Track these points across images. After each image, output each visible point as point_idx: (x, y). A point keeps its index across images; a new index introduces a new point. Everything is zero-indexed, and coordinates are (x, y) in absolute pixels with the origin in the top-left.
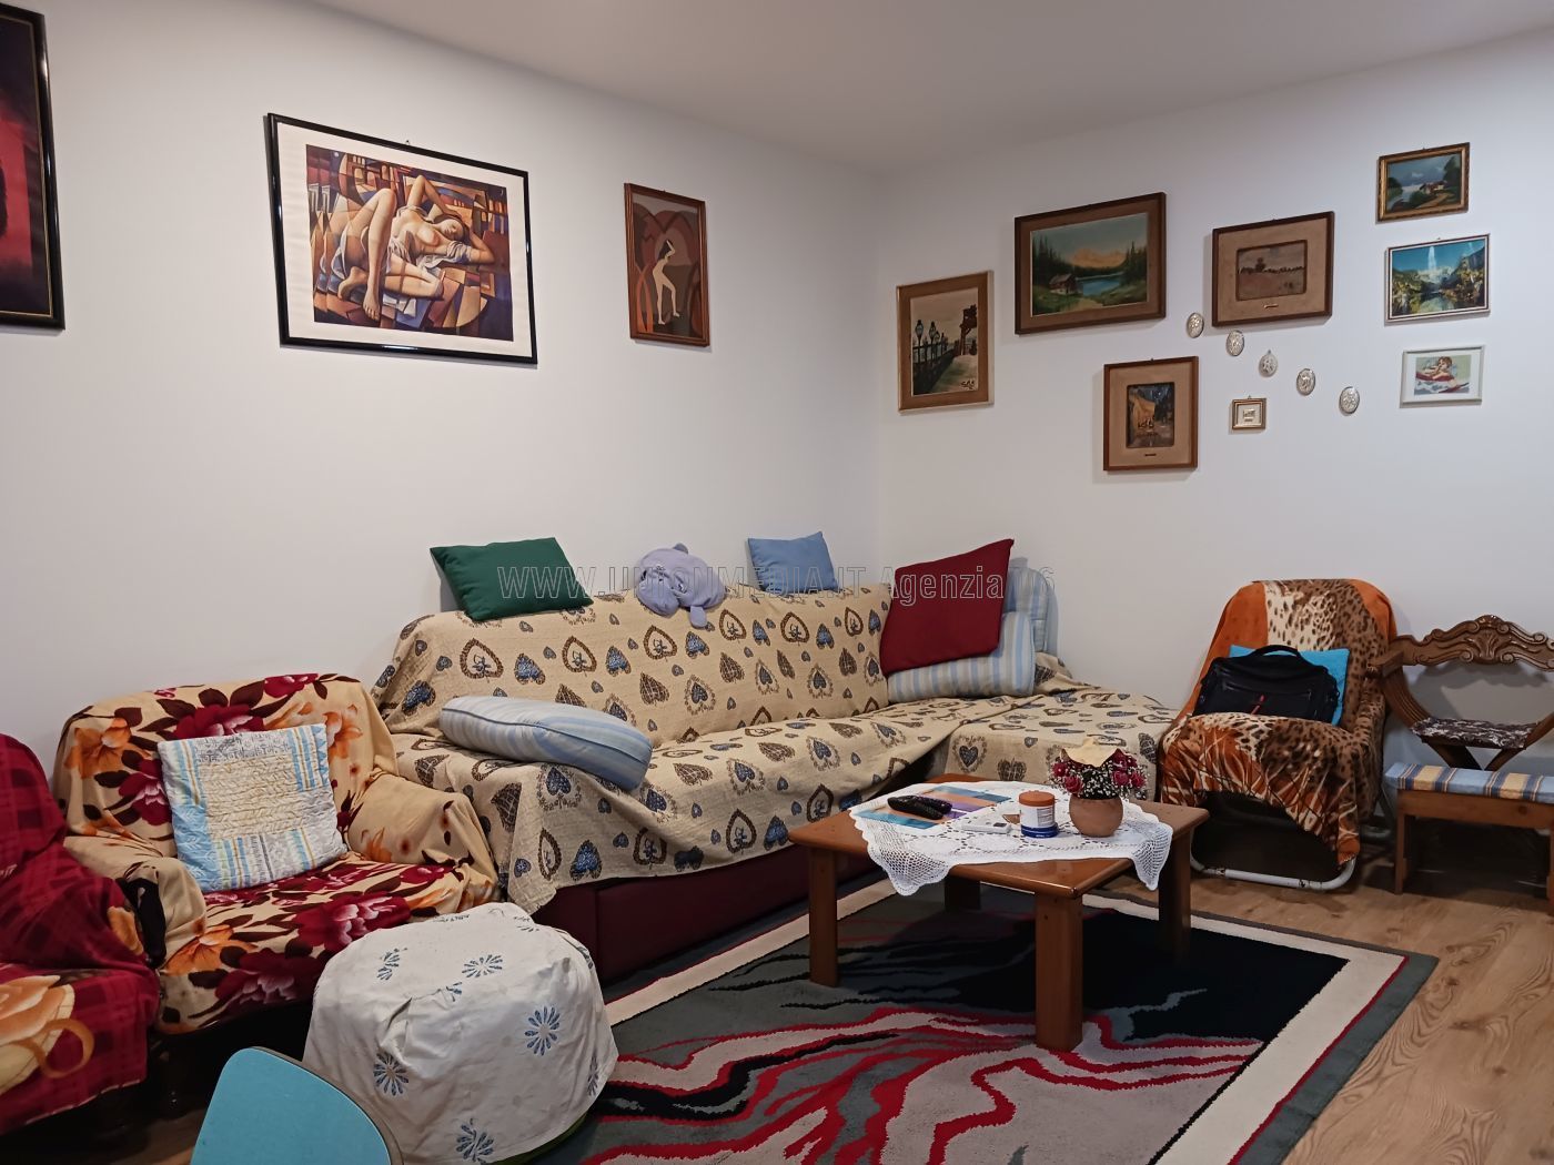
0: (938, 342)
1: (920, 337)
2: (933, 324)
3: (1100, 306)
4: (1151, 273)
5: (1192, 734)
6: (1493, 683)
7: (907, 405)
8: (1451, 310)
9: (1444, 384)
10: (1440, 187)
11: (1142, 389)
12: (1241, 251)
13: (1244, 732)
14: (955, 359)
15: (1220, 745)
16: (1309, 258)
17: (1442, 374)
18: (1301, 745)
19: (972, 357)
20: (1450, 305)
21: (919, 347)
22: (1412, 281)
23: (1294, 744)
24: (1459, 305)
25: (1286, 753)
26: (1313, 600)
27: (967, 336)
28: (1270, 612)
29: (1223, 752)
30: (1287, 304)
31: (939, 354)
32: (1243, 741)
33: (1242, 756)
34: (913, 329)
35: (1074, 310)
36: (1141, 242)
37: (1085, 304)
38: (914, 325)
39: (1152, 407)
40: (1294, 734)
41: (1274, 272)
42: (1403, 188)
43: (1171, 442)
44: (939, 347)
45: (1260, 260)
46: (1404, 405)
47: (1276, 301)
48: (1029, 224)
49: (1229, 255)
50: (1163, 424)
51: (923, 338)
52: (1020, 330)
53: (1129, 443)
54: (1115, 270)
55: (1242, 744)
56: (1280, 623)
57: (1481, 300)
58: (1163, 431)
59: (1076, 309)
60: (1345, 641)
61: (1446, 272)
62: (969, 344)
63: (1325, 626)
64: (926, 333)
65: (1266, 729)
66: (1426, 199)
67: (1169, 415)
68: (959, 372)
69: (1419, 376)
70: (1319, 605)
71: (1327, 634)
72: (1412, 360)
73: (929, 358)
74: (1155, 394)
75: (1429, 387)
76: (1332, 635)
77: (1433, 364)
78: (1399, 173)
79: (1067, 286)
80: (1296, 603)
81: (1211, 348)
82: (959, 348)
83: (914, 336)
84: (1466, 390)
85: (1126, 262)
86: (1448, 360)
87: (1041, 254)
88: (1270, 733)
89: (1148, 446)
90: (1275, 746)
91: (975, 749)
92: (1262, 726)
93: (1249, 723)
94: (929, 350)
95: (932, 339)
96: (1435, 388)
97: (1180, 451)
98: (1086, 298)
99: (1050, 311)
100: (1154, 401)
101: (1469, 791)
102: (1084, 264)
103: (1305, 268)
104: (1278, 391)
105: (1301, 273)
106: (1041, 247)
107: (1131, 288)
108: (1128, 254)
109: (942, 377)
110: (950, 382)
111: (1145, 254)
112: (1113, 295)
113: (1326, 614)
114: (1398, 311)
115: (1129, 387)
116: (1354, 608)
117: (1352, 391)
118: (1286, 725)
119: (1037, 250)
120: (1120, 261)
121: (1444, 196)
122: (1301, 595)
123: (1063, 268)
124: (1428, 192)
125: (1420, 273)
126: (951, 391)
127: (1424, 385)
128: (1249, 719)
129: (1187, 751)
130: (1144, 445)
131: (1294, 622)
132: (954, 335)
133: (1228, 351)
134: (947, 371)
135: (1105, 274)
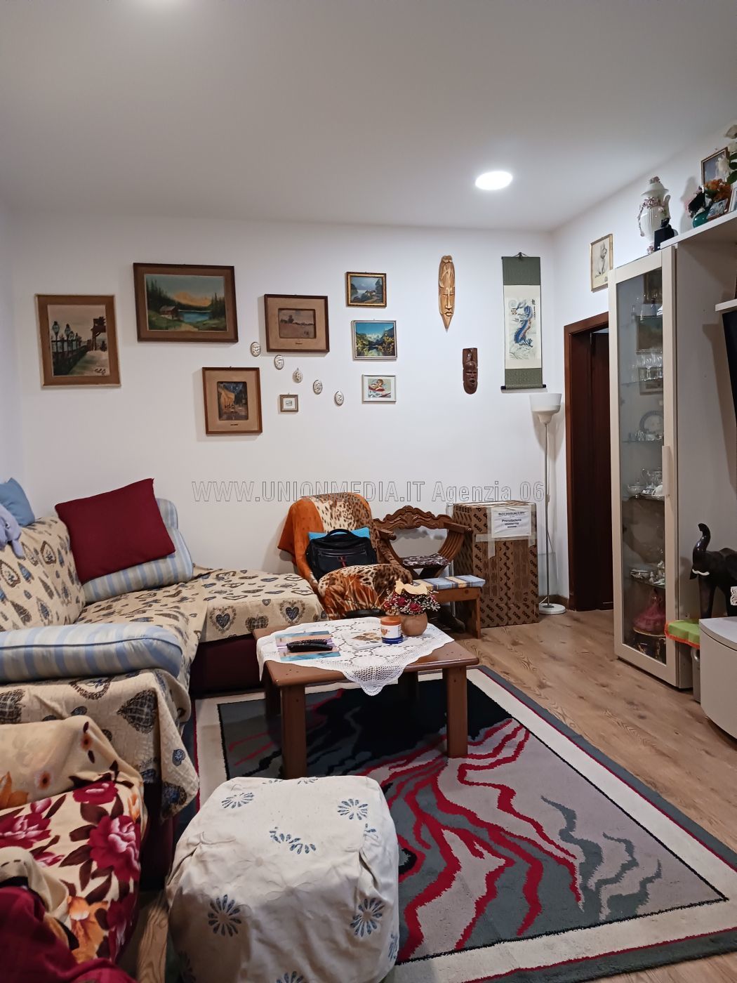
0: (72, 339)
1: (57, 334)
2: (68, 326)
3: (196, 330)
4: (229, 314)
5: (336, 581)
6: (407, 538)
7: (48, 382)
8: (382, 357)
9: (380, 393)
10: (374, 293)
11: (226, 384)
12: (281, 309)
13: (364, 575)
14: (88, 352)
15: (353, 584)
16: (316, 319)
17: (380, 388)
18: (391, 577)
19: (103, 353)
20: (381, 354)
21: (57, 341)
22: (363, 338)
23: (388, 577)
24: (385, 354)
25: (385, 582)
26: (338, 504)
27: (97, 338)
28: (320, 512)
29: (355, 588)
30: (307, 343)
31: (74, 348)
32: (364, 580)
33: (365, 589)
34: (51, 327)
35: (178, 330)
36: (221, 295)
37: (185, 327)
38: (51, 325)
39: (232, 396)
40: (387, 572)
41: (299, 324)
42: (358, 291)
43: (246, 418)
44: (74, 343)
45: (291, 316)
46: (364, 402)
47: (301, 340)
48: (143, 268)
49: (274, 311)
50: (240, 406)
51: (59, 335)
52: (141, 338)
53: (220, 417)
54: (205, 309)
55: (364, 582)
56: (327, 518)
57: (393, 353)
58: (241, 410)
59: (179, 329)
60: (362, 524)
61: (378, 337)
62: (100, 344)
63: (349, 517)
64: (62, 332)
65: (375, 571)
66: (368, 298)
67: (244, 401)
68: (92, 362)
69: (370, 388)
70: (343, 506)
71: (352, 521)
72: (366, 379)
73: (66, 349)
74: (234, 388)
75: (374, 394)
76: (354, 521)
77: (375, 382)
78: (356, 282)
79: (172, 314)
80: (331, 506)
81: (265, 363)
82: (91, 345)
83: (52, 333)
84: (390, 397)
85: (212, 305)
86: (381, 381)
87: (153, 290)
88: (376, 573)
89: (232, 420)
90: (379, 580)
91: (228, 615)
92: (372, 570)
93: (367, 570)
94: (66, 344)
95: (68, 336)
96: (377, 395)
97: (251, 423)
98: (187, 323)
99: (161, 329)
100: (233, 392)
101: (447, 587)
102: (184, 302)
103: (315, 325)
104: (303, 390)
105: (312, 327)
106: (152, 284)
107: (216, 321)
108: (212, 301)
109: (79, 364)
110: (85, 368)
111: (224, 302)
112: (204, 324)
113: (348, 511)
114: (359, 354)
115: (218, 382)
116: (360, 507)
117: (339, 393)
118: (382, 568)
119: (150, 286)
120: (208, 303)
121: (375, 298)
122: (331, 503)
123: (169, 302)
124: (369, 295)
125: (368, 336)
126: (86, 375)
127: (372, 393)
128: (365, 568)
129: (336, 591)
130: (229, 418)
131: (334, 516)
132: (86, 336)
133: (276, 367)
134: (81, 360)
135: (199, 310)
